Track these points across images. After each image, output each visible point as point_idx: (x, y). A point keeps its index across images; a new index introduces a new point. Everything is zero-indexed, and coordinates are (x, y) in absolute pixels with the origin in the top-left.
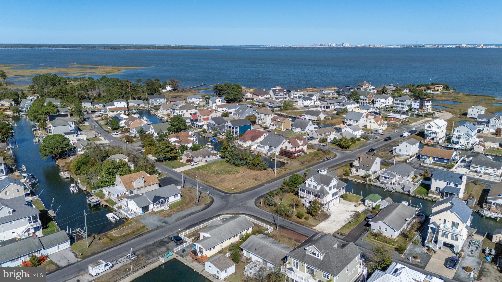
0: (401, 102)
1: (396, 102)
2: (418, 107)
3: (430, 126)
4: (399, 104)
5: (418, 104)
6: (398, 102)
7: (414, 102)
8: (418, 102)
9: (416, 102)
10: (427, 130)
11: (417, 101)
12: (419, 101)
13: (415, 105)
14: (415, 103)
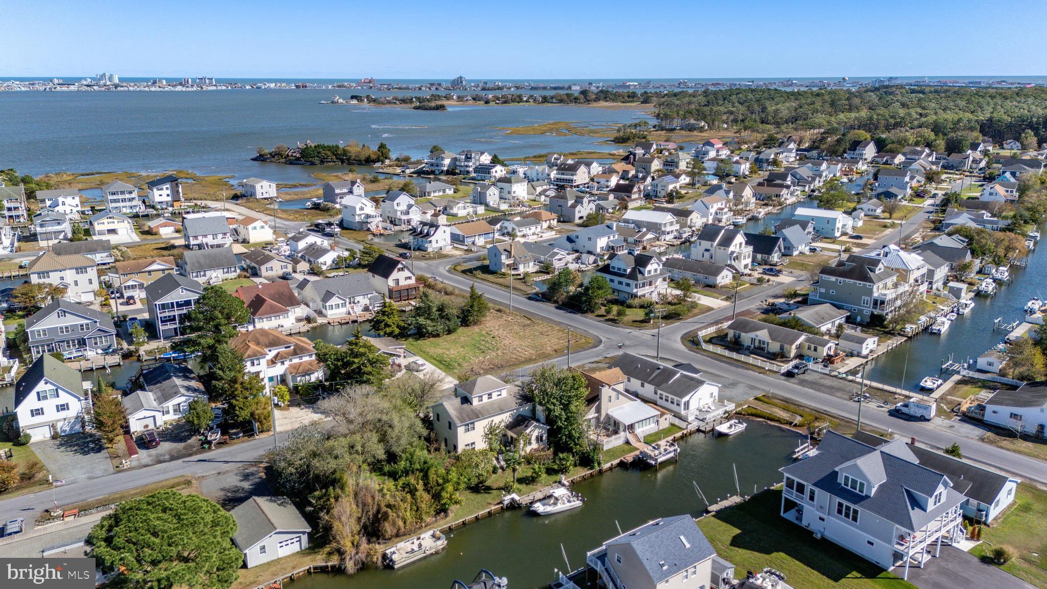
0: (127, 196)
1: (115, 197)
2: (169, 199)
3: (363, 206)
4: (124, 200)
5: (169, 192)
6: (120, 197)
7: (158, 190)
8: (167, 188)
9: (162, 189)
10: (360, 215)
11: (164, 187)
12: (168, 186)
13: (161, 195)
14: (160, 192)
